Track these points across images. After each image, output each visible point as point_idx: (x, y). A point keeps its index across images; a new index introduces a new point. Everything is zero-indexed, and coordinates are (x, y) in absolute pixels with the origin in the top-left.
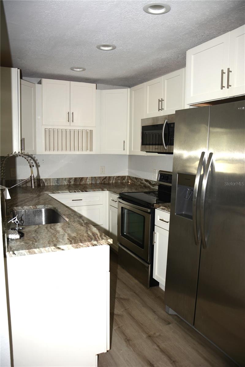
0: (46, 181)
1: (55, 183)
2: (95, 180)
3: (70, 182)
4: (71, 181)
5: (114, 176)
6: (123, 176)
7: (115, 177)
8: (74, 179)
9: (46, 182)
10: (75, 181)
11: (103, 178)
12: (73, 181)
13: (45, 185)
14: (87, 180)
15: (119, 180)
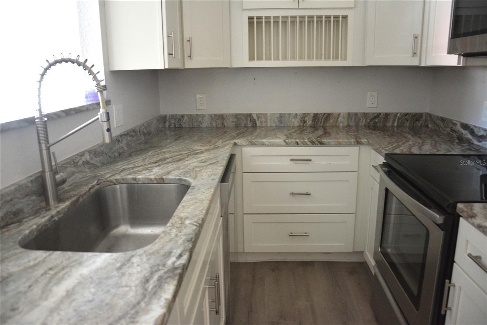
0: (258, 118)
1: (275, 122)
2: (355, 119)
3: (305, 122)
4: (306, 119)
5: (398, 113)
6: (416, 114)
7: (398, 115)
8: (312, 115)
9: (258, 120)
10: (313, 121)
11: (372, 117)
12: (311, 119)
13: (256, 125)
14: (338, 118)
15: (408, 121)
